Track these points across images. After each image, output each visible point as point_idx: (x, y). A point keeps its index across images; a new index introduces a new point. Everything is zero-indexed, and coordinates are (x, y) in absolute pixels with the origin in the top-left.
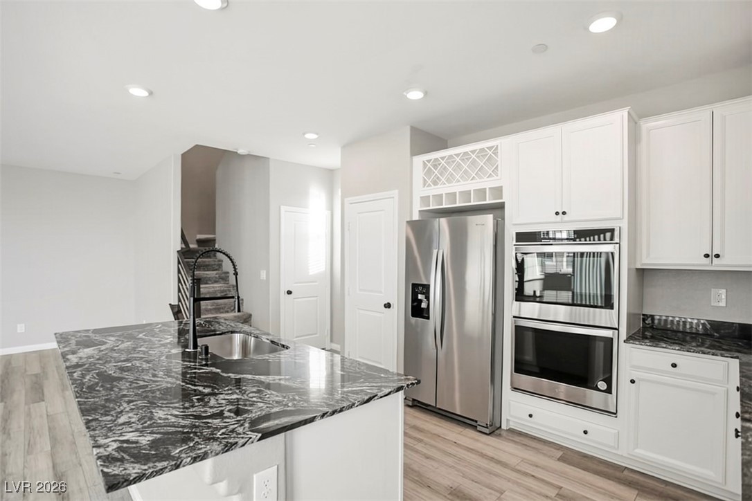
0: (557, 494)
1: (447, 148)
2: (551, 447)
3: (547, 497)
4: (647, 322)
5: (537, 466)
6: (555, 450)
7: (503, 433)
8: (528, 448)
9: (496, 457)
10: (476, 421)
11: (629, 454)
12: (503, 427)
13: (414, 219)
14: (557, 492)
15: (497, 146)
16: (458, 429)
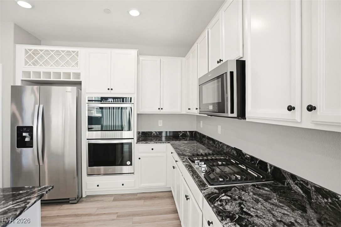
0: (117, 216)
1: (41, 45)
2: (108, 197)
3: (113, 220)
4: (140, 134)
5: (105, 208)
6: (110, 198)
7: (83, 199)
8: (98, 202)
9: (84, 213)
10: (69, 199)
11: (139, 187)
12: (83, 197)
13: (16, 85)
14: (116, 215)
15: (78, 51)
16: (58, 207)
